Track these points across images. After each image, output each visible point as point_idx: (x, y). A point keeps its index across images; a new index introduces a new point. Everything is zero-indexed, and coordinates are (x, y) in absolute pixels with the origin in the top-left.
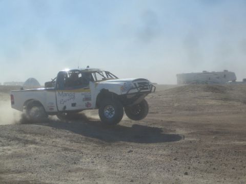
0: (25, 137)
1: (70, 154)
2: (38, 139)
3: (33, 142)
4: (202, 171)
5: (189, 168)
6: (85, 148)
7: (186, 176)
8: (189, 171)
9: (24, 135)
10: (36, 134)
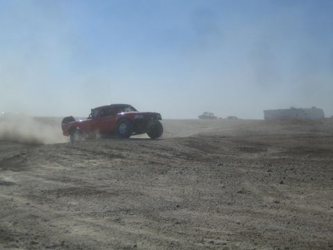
0: (111, 152)
1: (157, 167)
2: (124, 154)
3: (119, 156)
4: (298, 181)
5: (285, 178)
6: (173, 162)
7: (282, 185)
8: (284, 181)
9: (110, 150)
10: (122, 150)
